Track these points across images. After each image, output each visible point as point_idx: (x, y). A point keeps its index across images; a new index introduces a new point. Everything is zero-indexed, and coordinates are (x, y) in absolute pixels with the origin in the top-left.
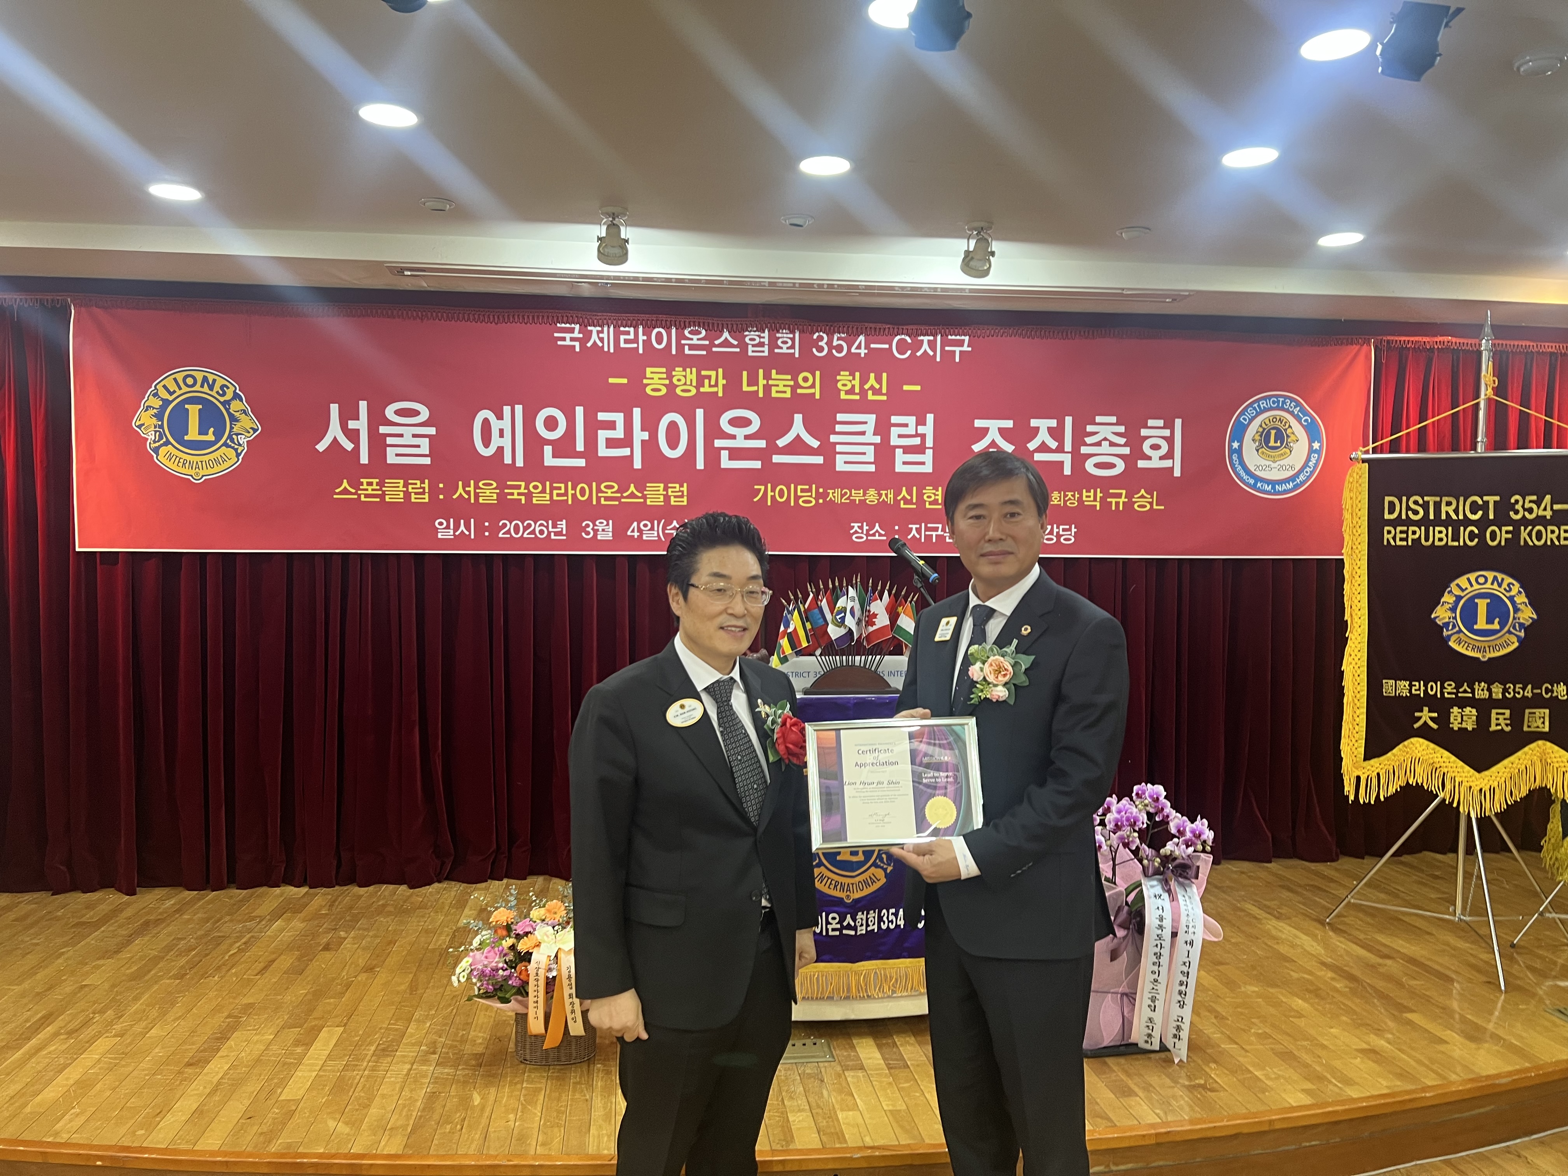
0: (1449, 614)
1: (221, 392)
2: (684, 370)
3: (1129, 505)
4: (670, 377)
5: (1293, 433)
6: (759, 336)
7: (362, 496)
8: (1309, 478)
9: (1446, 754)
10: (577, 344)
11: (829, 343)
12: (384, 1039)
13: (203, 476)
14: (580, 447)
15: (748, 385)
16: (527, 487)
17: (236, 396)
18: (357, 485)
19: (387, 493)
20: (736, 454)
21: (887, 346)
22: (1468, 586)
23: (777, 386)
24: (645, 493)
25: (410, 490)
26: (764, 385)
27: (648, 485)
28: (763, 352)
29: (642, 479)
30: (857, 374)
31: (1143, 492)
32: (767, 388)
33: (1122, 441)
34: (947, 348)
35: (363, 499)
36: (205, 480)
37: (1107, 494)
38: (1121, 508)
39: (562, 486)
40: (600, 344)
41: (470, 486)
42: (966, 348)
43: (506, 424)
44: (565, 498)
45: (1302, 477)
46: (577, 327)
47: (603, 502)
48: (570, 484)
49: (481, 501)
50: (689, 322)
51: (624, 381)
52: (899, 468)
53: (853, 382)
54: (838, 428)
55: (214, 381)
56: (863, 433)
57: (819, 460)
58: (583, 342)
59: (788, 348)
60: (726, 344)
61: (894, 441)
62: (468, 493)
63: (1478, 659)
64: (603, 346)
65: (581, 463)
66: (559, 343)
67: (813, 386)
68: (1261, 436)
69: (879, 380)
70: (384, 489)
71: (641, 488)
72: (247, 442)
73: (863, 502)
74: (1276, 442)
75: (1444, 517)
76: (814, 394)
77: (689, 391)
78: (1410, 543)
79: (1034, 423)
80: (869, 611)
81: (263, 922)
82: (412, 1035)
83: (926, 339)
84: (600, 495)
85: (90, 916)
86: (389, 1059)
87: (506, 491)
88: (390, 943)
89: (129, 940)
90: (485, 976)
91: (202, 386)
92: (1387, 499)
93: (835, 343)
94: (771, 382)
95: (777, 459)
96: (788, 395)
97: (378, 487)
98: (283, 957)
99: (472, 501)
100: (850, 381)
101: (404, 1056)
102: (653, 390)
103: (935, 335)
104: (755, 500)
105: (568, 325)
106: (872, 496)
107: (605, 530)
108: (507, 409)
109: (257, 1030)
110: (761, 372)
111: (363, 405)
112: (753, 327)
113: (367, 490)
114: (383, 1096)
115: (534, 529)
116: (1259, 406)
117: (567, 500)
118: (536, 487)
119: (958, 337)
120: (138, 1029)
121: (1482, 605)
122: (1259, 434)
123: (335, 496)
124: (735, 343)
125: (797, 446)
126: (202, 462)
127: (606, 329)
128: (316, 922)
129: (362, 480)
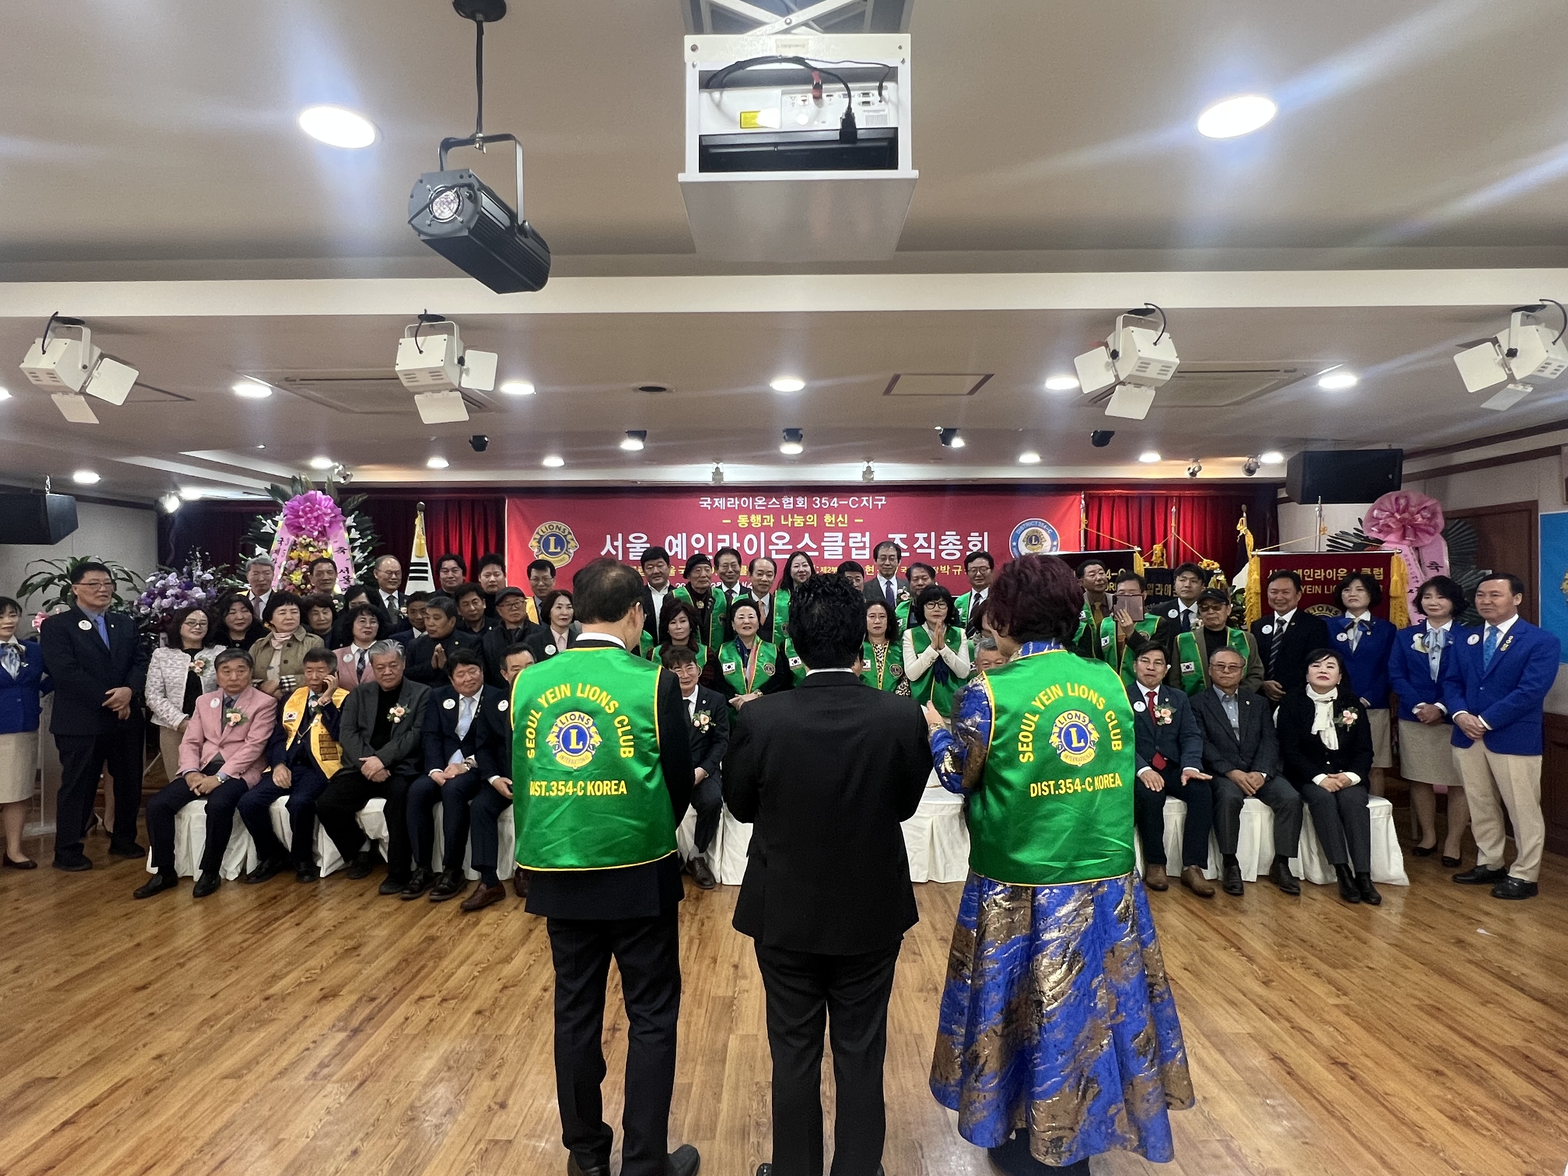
1: (563, 531)
2: (756, 516)
4: (749, 519)
5: (1043, 538)
6: (789, 500)
10: (709, 506)
11: (820, 502)
15: (784, 521)
17: (569, 533)
21: (847, 502)
23: (797, 521)
26: (791, 521)
28: (791, 506)
30: (834, 515)
32: (793, 523)
33: (959, 543)
34: (875, 502)
37: (952, 568)
40: (719, 506)
42: (883, 502)
43: (679, 541)
46: (709, 499)
50: (757, 495)
51: (729, 521)
54: (825, 539)
55: (561, 527)
56: (837, 541)
58: (711, 505)
59: (802, 505)
61: (851, 545)
66: (702, 506)
67: (813, 521)
68: (1027, 539)
69: (843, 518)
72: (574, 552)
74: (1035, 542)
76: (814, 524)
77: (758, 525)
79: (917, 535)
83: (865, 499)
91: (556, 529)
93: (823, 502)
94: (794, 520)
96: (802, 525)
100: (830, 518)
102: (742, 525)
103: (869, 497)
105: (705, 499)
108: (679, 535)
110: (790, 515)
111: (620, 535)
112: (786, 496)
116: (1026, 525)
119: (879, 497)
122: (1026, 537)
124: (778, 503)
126: (555, 560)
127: (721, 499)
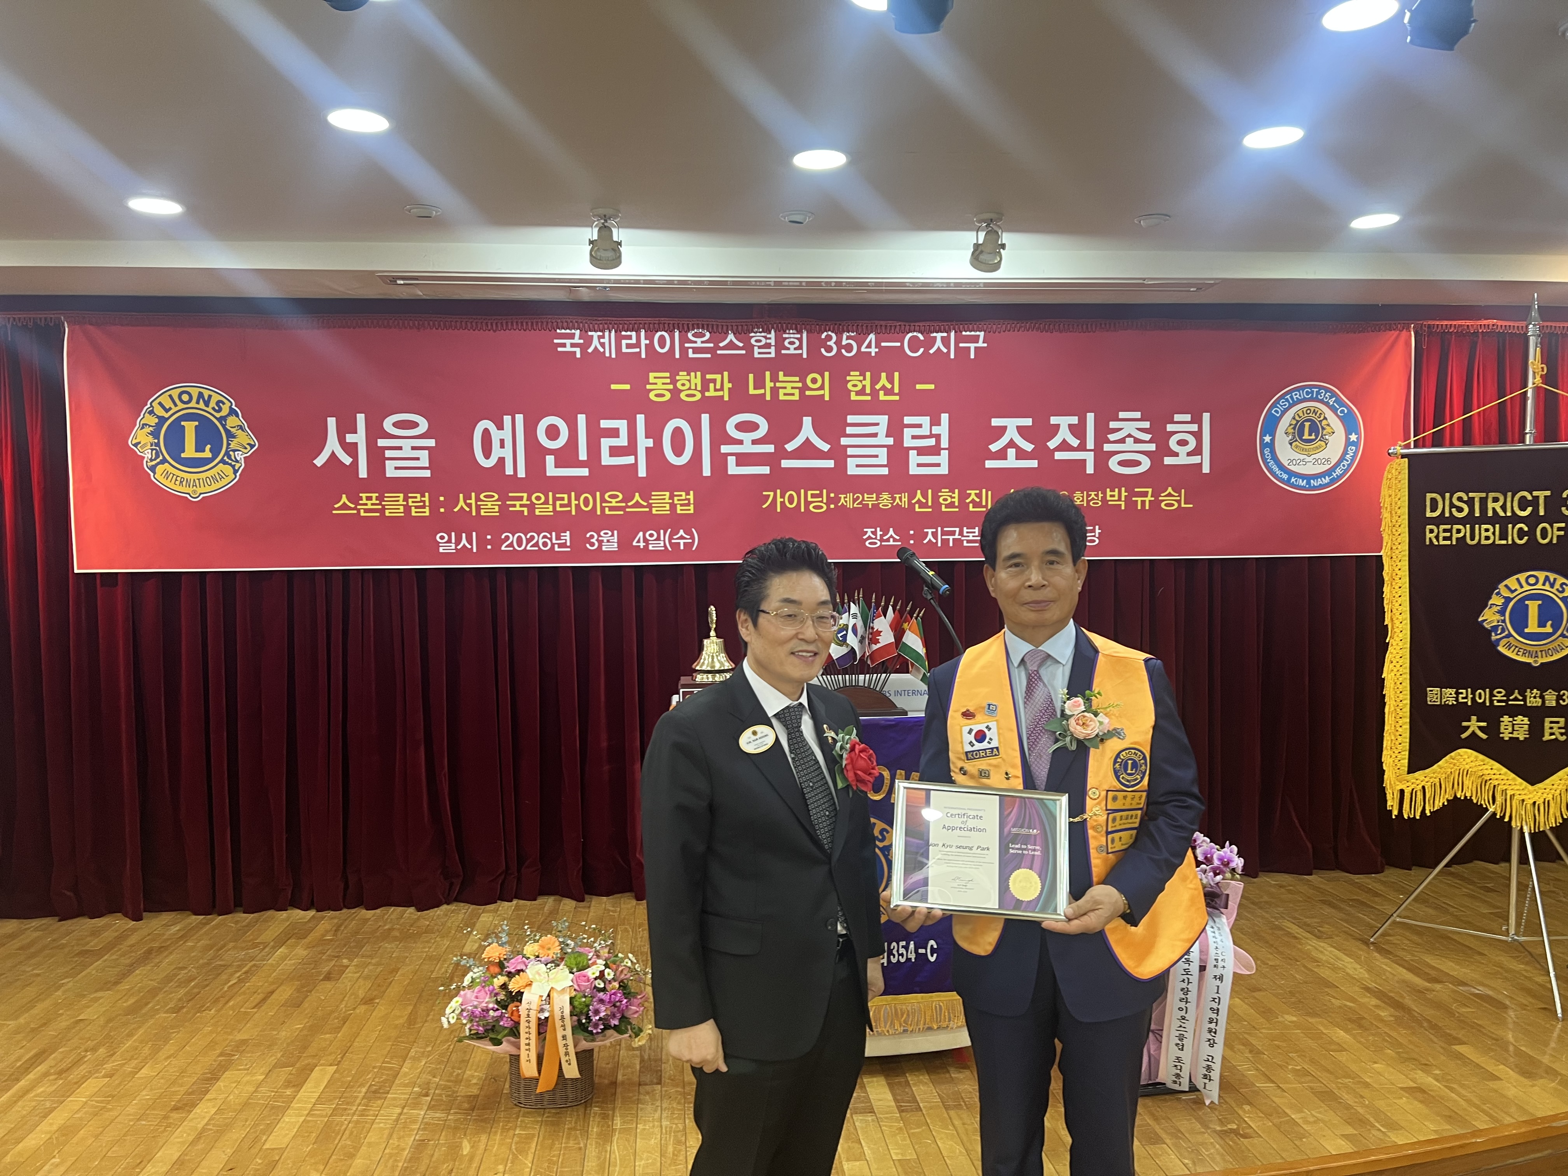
0: (1498, 617)
1: (217, 408)
2: (689, 374)
3: (1155, 504)
4: (674, 382)
5: (1328, 425)
6: (765, 337)
7: (362, 511)
8: (1346, 471)
9: (1497, 765)
10: (578, 350)
11: (838, 343)
12: (377, 1080)
13: (201, 494)
14: (583, 456)
15: (755, 388)
16: (529, 499)
17: (232, 412)
18: (356, 500)
19: (386, 507)
20: (743, 459)
21: (898, 344)
22: (1518, 587)
23: (785, 388)
24: (651, 501)
25: (410, 504)
26: (771, 388)
27: (653, 493)
28: (770, 353)
29: (646, 488)
30: (868, 374)
31: (1170, 490)
32: (775, 391)
33: (1148, 437)
34: (961, 345)
35: (362, 514)
36: (203, 497)
37: (1131, 494)
38: (1147, 508)
39: (566, 496)
40: (602, 350)
41: (471, 499)
42: (981, 344)
43: (506, 434)
44: (569, 509)
45: (1338, 471)
46: (578, 332)
47: (607, 512)
48: (573, 494)
49: (483, 514)
50: (693, 325)
51: (627, 387)
52: (914, 470)
53: (864, 383)
54: (849, 430)
55: (210, 396)
56: (875, 435)
57: (830, 464)
58: (584, 347)
59: (795, 349)
60: (731, 346)
61: (908, 442)
62: (469, 505)
63: (1529, 664)
64: (604, 352)
65: (584, 472)
66: (560, 349)
67: (822, 387)
68: (1294, 428)
69: (890, 380)
70: (383, 503)
71: (646, 497)
72: (245, 458)
73: (875, 506)
74: (1310, 435)
75: (1490, 514)
76: (823, 395)
77: (694, 396)
78: (1454, 543)
79: (1054, 420)
80: (873, 628)
81: (267, 950)
82: (406, 1074)
83: (939, 336)
84: (604, 505)
85: (94, 944)
86: (379, 1102)
87: (508, 503)
88: (391, 972)
89: (130, 969)
90: (476, 1017)
91: (198, 402)
92: (1429, 496)
93: (844, 342)
94: (778, 385)
95: (785, 464)
96: (796, 397)
97: (378, 502)
98: (281, 989)
99: (474, 514)
100: (861, 381)
101: (394, 1099)
102: (657, 395)
103: (948, 332)
104: (764, 506)
105: (568, 331)
106: (885, 500)
107: (610, 541)
108: (507, 419)
109: (248, 1069)
110: (768, 374)
111: (361, 418)
112: (758, 328)
113: (366, 504)
114: (370, 1145)
115: (538, 541)
116: (1292, 397)
117: (571, 511)
118: (538, 498)
119: (973, 333)
120: (128, 1069)
121: (1533, 607)
122: (1292, 426)
123: (334, 512)
124: (741, 345)
125: (807, 451)
126: (199, 479)
127: (607, 334)
128: (320, 948)
129: (361, 495)
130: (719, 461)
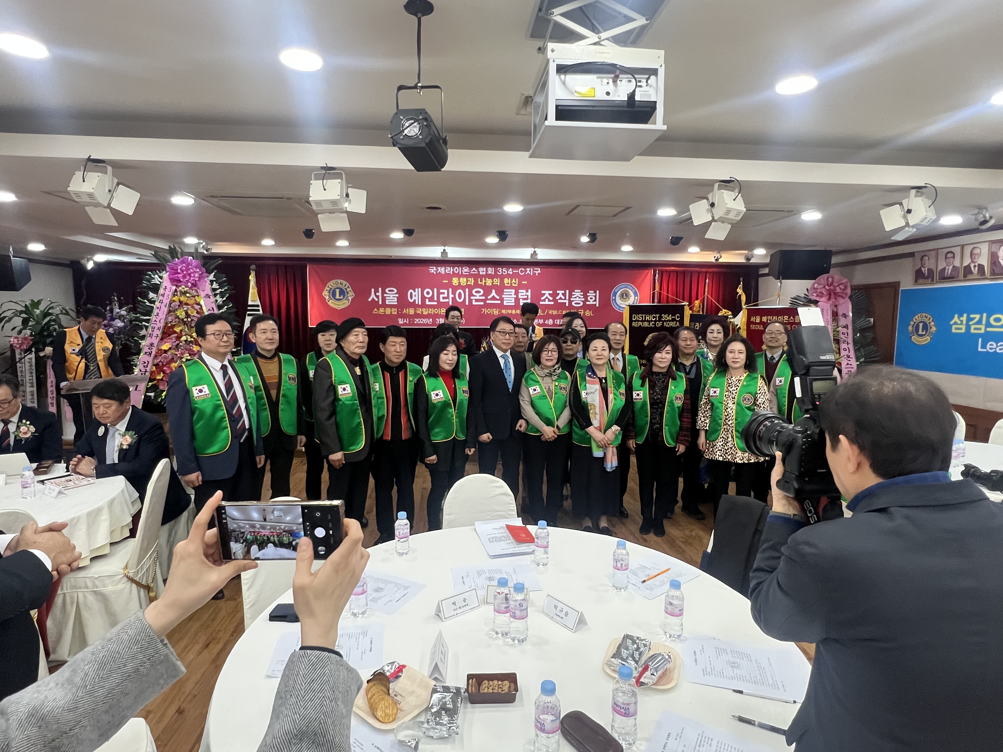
1: (344, 286)
2: (463, 278)
4: (459, 280)
5: (630, 294)
11: (502, 271)
14: (436, 299)
15: (480, 282)
17: (348, 287)
19: (386, 312)
20: (477, 300)
21: (518, 271)
23: (488, 282)
25: (392, 311)
26: (484, 282)
28: (484, 273)
31: (588, 310)
33: (582, 297)
34: (534, 272)
35: (380, 313)
36: (340, 307)
39: (431, 309)
42: (539, 272)
43: (416, 293)
46: (435, 268)
49: (410, 314)
50: (464, 266)
51: (447, 281)
53: (509, 281)
55: (343, 283)
56: (511, 295)
57: (499, 302)
58: (436, 271)
59: (491, 272)
60: (474, 271)
61: (520, 297)
62: (407, 311)
64: (442, 272)
65: (436, 303)
66: (430, 272)
68: (620, 295)
69: (515, 280)
72: (352, 299)
74: (625, 296)
75: (646, 319)
76: (498, 284)
77: (464, 284)
78: (638, 326)
79: (558, 292)
83: (528, 269)
87: (416, 311)
91: (340, 284)
92: (634, 315)
95: (488, 302)
96: (491, 285)
97: (384, 310)
102: (455, 284)
103: (531, 268)
104: (482, 313)
105: (432, 267)
108: (417, 289)
110: (483, 278)
111: (380, 289)
112: (481, 267)
115: (424, 321)
116: (621, 287)
117: (432, 313)
118: (424, 310)
119: (537, 269)
123: (373, 313)
124: (477, 271)
125: (494, 298)
126: (339, 304)
127: (442, 268)
129: (380, 308)
130: (470, 301)
